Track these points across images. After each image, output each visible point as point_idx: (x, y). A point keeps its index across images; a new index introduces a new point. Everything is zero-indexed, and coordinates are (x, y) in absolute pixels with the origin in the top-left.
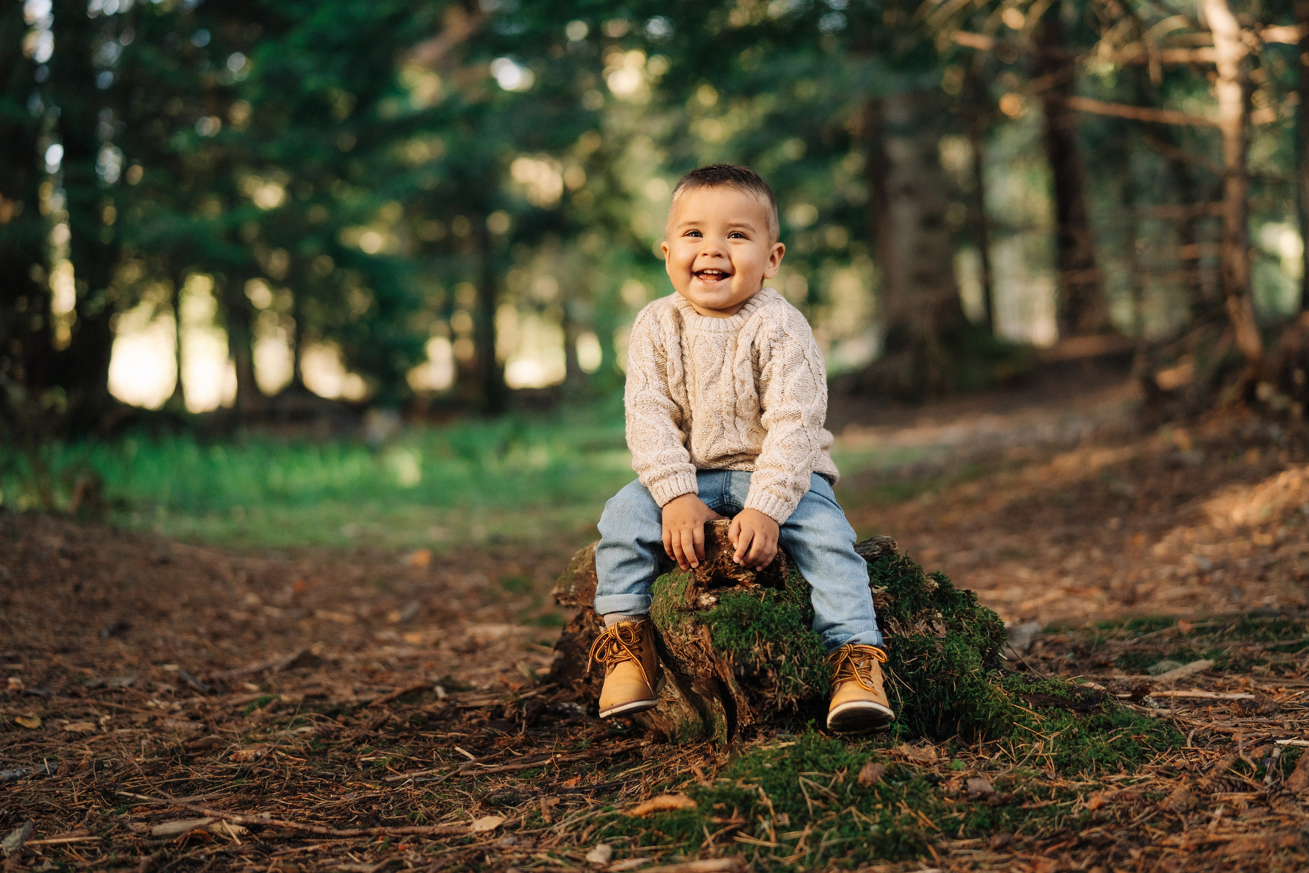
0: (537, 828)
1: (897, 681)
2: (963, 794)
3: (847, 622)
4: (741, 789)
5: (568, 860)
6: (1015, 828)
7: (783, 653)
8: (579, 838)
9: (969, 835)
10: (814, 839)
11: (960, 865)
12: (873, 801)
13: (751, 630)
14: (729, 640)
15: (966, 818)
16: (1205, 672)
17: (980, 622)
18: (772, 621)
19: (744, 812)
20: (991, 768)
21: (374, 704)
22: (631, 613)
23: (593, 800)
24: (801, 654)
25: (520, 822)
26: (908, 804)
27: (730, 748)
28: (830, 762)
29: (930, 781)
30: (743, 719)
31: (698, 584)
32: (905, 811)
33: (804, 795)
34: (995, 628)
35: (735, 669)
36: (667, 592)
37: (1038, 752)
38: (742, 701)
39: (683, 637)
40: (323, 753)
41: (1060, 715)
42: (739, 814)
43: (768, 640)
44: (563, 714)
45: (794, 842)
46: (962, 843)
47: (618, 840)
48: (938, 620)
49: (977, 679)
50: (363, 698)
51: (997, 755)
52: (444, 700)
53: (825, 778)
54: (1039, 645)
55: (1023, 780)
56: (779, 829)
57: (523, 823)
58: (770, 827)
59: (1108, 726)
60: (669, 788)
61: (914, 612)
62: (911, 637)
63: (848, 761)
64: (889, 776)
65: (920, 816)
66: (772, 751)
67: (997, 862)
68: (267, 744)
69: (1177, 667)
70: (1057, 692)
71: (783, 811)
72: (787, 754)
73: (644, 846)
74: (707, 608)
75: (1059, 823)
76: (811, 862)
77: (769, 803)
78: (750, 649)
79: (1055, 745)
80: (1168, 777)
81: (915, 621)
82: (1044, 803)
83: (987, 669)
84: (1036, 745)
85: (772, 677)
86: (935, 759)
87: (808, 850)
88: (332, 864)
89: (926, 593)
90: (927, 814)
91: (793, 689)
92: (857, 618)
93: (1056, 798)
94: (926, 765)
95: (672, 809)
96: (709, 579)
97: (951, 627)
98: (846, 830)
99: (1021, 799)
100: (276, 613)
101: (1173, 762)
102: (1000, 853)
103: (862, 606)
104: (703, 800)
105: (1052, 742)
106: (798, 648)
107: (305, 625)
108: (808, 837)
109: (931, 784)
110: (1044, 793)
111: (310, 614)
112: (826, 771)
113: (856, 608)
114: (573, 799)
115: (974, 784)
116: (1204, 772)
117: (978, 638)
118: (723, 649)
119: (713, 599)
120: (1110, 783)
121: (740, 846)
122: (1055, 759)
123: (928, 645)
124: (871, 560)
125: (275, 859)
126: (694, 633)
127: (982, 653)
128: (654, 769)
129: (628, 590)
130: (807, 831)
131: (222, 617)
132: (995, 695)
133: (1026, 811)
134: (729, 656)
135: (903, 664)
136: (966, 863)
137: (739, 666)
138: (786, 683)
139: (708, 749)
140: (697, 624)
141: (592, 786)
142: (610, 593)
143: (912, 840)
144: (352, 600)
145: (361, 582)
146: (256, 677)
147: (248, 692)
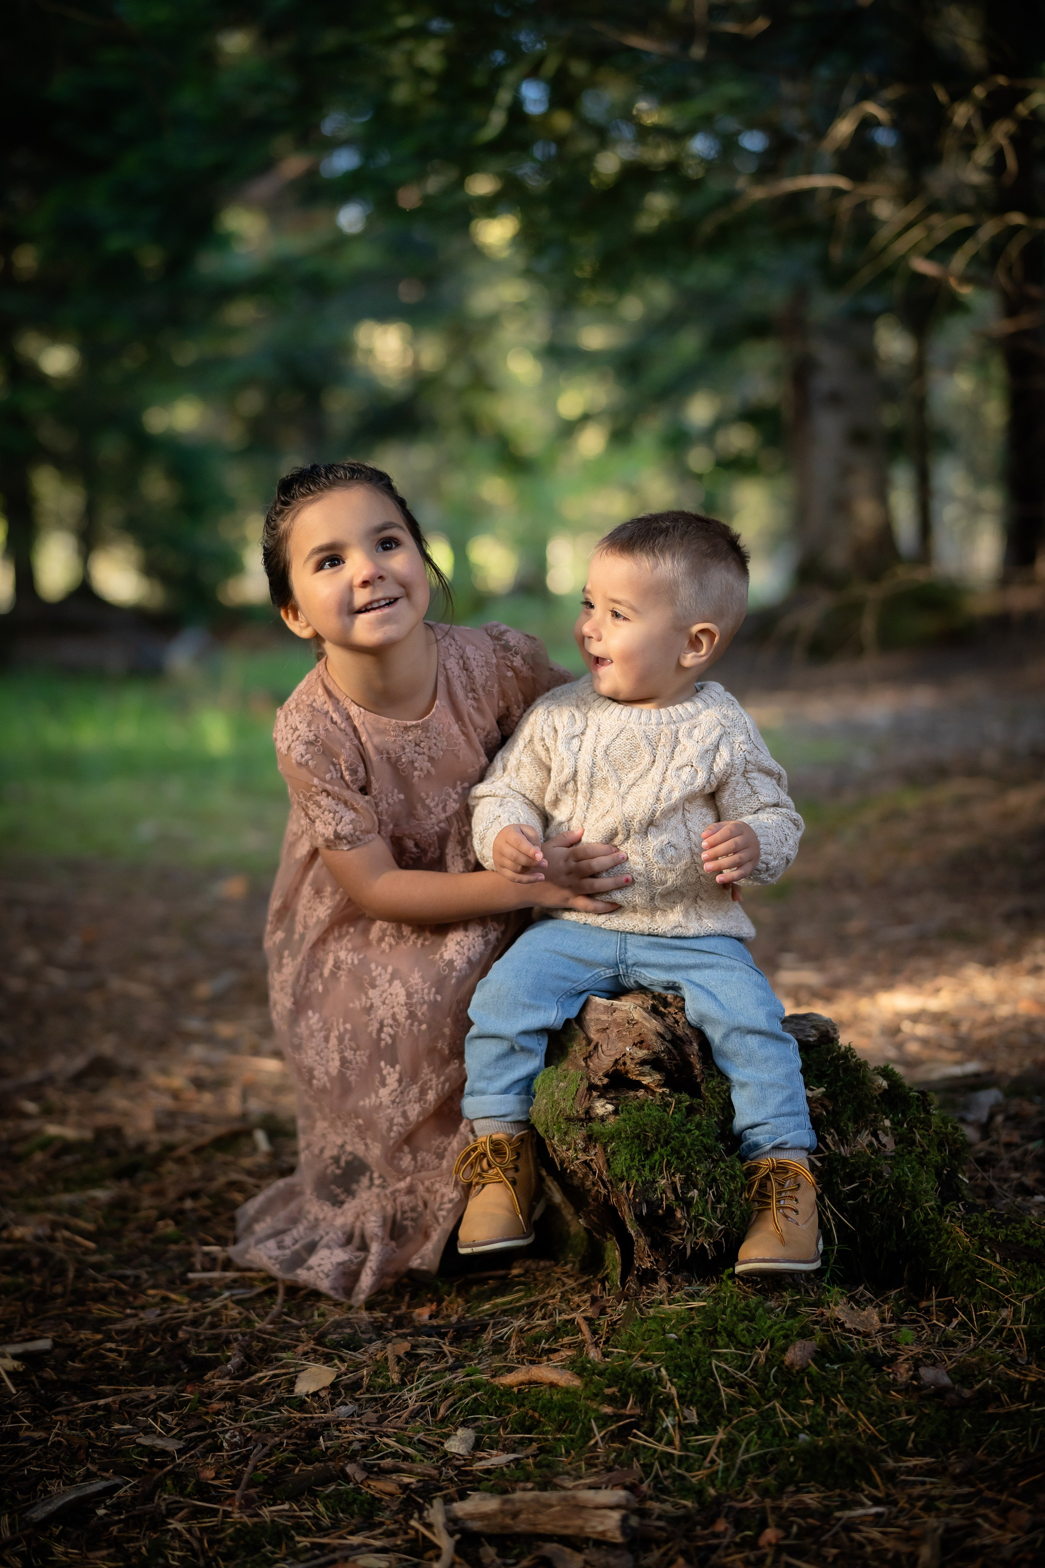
0: (383, 1389)
1: (832, 1212)
2: (915, 1388)
3: (771, 1121)
4: (638, 1370)
5: (422, 1447)
6: (979, 1443)
7: (695, 1187)
8: (434, 1412)
9: (920, 1447)
10: (729, 1447)
11: (911, 1500)
12: (802, 1393)
13: (656, 1156)
14: (629, 1169)
15: (915, 1423)
17: (938, 1134)
18: (683, 1145)
19: (641, 1403)
20: (948, 1343)
21: (181, 1151)
22: (509, 1119)
23: (451, 1349)
24: (718, 1188)
25: (362, 1378)
26: (845, 1399)
27: (624, 1296)
28: (749, 1332)
29: (872, 1365)
30: (641, 1259)
31: (592, 1087)
32: (842, 1409)
33: (716, 1380)
34: (955, 1141)
35: (636, 1206)
36: (553, 1094)
37: (1005, 1323)
38: (641, 1243)
39: (571, 1153)
40: (117, 1235)
41: (1034, 1272)
42: (635, 1403)
43: (677, 1170)
45: (704, 1450)
46: (913, 1462)
47: (484, 1419)
48: (885, 1130)
49: (932, 1216)
50: (167, 1137)
51: (955, 1322)
52: (267, 1154)
53: (743, 1357)
54: (999, 1119)
55: (988, 1367)
56: (685, 1429)
57: (366, 1381)
58: (673, 1426)
60: (547, 1341)
61: (855, 1122)
62: (852, 1156)
63: (771, 1333)
64: (821, 1356)
65: (860, 1420)
66: (677, 1313)
67: (956, 1499)
68: (50, 1216)
70: (1031, 1241)
71: (691, 1402)
72: (697, 1321)
73: (516, 1432)
74: (603, 1119)
75: (1033, 1441)
76: (724, 1483)
77: (674, 1391)
78: (654, 1181)
79: (1027, 1314)
81: (858, 1132)
82: (1014, 1407)
83: (945, 1201)
84: (1005, 1313)
85: (681, 1219)
86: (878, 1326)
87: (721, 1464)
88: (128, 1433)
89: (873, 1098)
90: (869, 1416)
91: (706, 1231)
92: (784, 1115)
93: (1030, 1399)
94: (867, 1335)
95: (552, 1385)
96: (606, 1081)
97: (902, 1140)
98: (768, 1436)
99: (986, 1397)
100: (57, 977)
102: (959, 1485)
103: (790, 1099)
104: (591, 1381)
105: (1023, 1310)
106: (714, 1180)
107: (95, 1001)
108: (721, 1444)
109: (873, 1369)
110: (1013, 1388)
111: (99, 985)
112: (744, 1346)
113: (783, 1103)
114: (427, 1345)
115: (928, 1374)
117: (935, 1157)
118: (622, 1180)
119: (610, 1108)
121: (636, 1450)
122: (1028, 1334)
123: (873, 1169)
124: (804, 1047)
125: (59, 1418)
126: (585, 1150)
127: (939, 1175)
128: (529, 1305)
129: (506, 1091)
130: (721, 1435)
132: (953, 1240)
133: (993, 1417)
134: (628, 1188)
135: (841, 1192)
136: (919, 1498)
137: (640, 1203)
138: (697, 1226)
139: (596, 1287)
140: (590, 1139)
141: (449, 1325)
142: (483, 1093)
143: (851, 1460)
144: (151, 958)
145: (163, 926)
146: (35, 1091)
147: (26, 1116)
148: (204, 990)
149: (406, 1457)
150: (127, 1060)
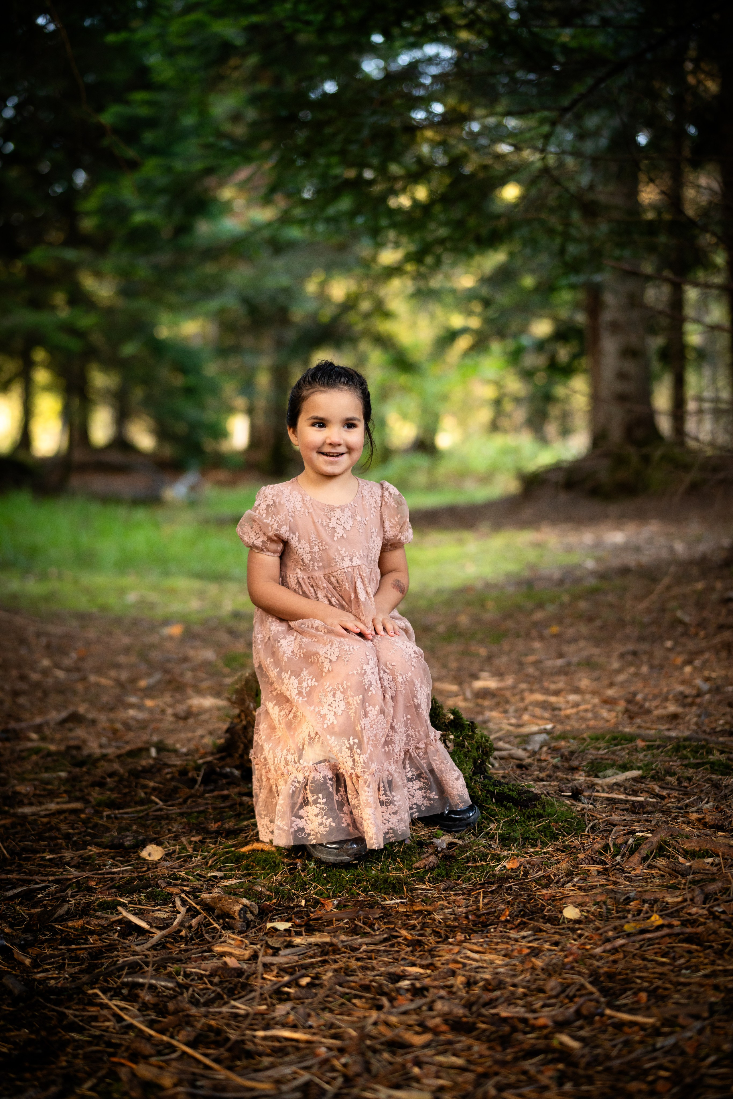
0: (184, 854)
5: (198, 877)
6: (459, 877)
8: (207, 863)
9: (431, 879)
16: (635, 779)
17: (476, 742)
21: (111, 757)
23: (222, 839)
34: (486, 747)
41: (511, 807)
44: (226, 776)
47: (230, 866)
50: (105, 751)
52: (155, 759)
57: (178, 851)
59: (540, 816)
69: (617, 774)
70: (511, 793)
73: (243, 871)
75: (486, 876)
79: (503, 826)
80: (563, 851)
82: (481, 864)
83: (473, 774)
84: (491, 826)
89: (444, 722)
93: (490, 860)
95: (262, 850)
97: (458, 745)
99: (468, 859)
100: (60, 674)
101: (572, 841)
105: (501, 825)
107: (80, 687)
110: (484, 857)
111: (84, 679)
114: (211, 837)
116: (584, 850)
117: (474, 754)
120: (527, 853)
122: (501, 835)
127: (475, 763)
131: (23, 678)
141: (225, 830)
144: (117, 666)
145: (127, 650)
146: (38, 729)
147: (31, 740)
148: (143, 683)
149: (188, 880)
150: (90, 716)
